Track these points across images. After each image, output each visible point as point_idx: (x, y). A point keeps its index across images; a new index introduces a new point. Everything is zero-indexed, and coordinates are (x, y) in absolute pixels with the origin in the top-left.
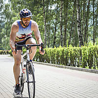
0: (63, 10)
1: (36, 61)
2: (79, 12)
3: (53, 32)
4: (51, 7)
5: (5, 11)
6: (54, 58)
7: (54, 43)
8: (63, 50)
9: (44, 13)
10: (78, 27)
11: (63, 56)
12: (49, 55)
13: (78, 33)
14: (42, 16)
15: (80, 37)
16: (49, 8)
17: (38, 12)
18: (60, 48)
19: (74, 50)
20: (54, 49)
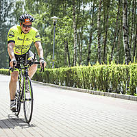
0: (102, 10)
1: (62, 85)
2: (126, 14)
4: (84, 7)
5: (16, 11)
6: (88, 81)
7: (89, 60)
8: (102, 69)
9: (74, 14)
10: (125, 36)
11: (100, 77)
12: (81, 76)
13: (125, 45)
14: (70, 19)
15: (126, 51)
16: (82, 8)
17: (65, 14)
18: (98, 66)
19: (118, 69)
20: (88, 67)
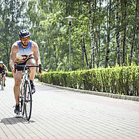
1: (80, 88)
3: (104, 42)
4: (101, 4)
5: (28, 11)
6: (107, 84)
7: (107, 59)
8: (122, 71)
9: (90, 13)
11: (121, 80)
12: (99, 79)
14: (86, 18)
16: (98, 5)
17: (81, 12)
18: (117, 68)
20: (107, 69)
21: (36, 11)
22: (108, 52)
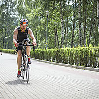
0: (82, 5)
1: (53, 61)
3: (71, 29)
4: (69, 3)
5: (18, 7)
6: (72, 59)
7: (73, 42)
8: (82, 50)
9: (61, 9)
11: (82, 56)
12: (67, 55)
14: (58, 13)
16: (67, 4)
17: (54, 8)
18: (79, 48)
19: (94, 50)
21: (24, 7)
22: (73, 36)
